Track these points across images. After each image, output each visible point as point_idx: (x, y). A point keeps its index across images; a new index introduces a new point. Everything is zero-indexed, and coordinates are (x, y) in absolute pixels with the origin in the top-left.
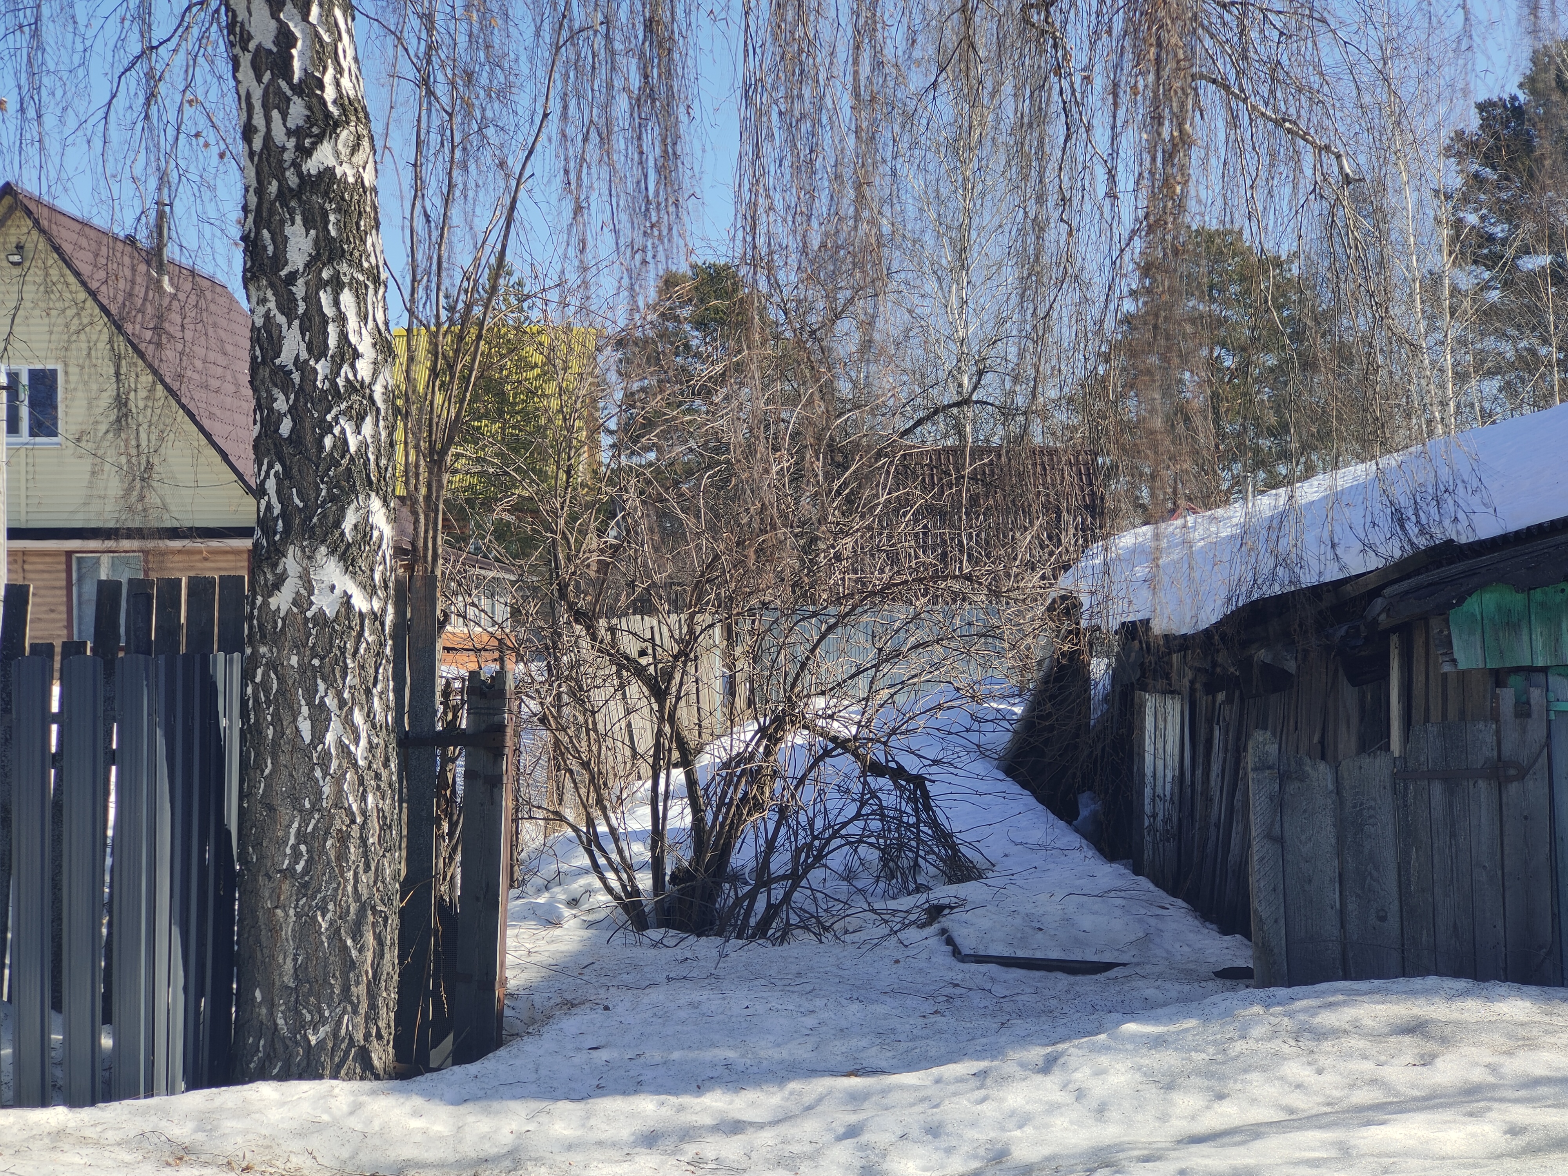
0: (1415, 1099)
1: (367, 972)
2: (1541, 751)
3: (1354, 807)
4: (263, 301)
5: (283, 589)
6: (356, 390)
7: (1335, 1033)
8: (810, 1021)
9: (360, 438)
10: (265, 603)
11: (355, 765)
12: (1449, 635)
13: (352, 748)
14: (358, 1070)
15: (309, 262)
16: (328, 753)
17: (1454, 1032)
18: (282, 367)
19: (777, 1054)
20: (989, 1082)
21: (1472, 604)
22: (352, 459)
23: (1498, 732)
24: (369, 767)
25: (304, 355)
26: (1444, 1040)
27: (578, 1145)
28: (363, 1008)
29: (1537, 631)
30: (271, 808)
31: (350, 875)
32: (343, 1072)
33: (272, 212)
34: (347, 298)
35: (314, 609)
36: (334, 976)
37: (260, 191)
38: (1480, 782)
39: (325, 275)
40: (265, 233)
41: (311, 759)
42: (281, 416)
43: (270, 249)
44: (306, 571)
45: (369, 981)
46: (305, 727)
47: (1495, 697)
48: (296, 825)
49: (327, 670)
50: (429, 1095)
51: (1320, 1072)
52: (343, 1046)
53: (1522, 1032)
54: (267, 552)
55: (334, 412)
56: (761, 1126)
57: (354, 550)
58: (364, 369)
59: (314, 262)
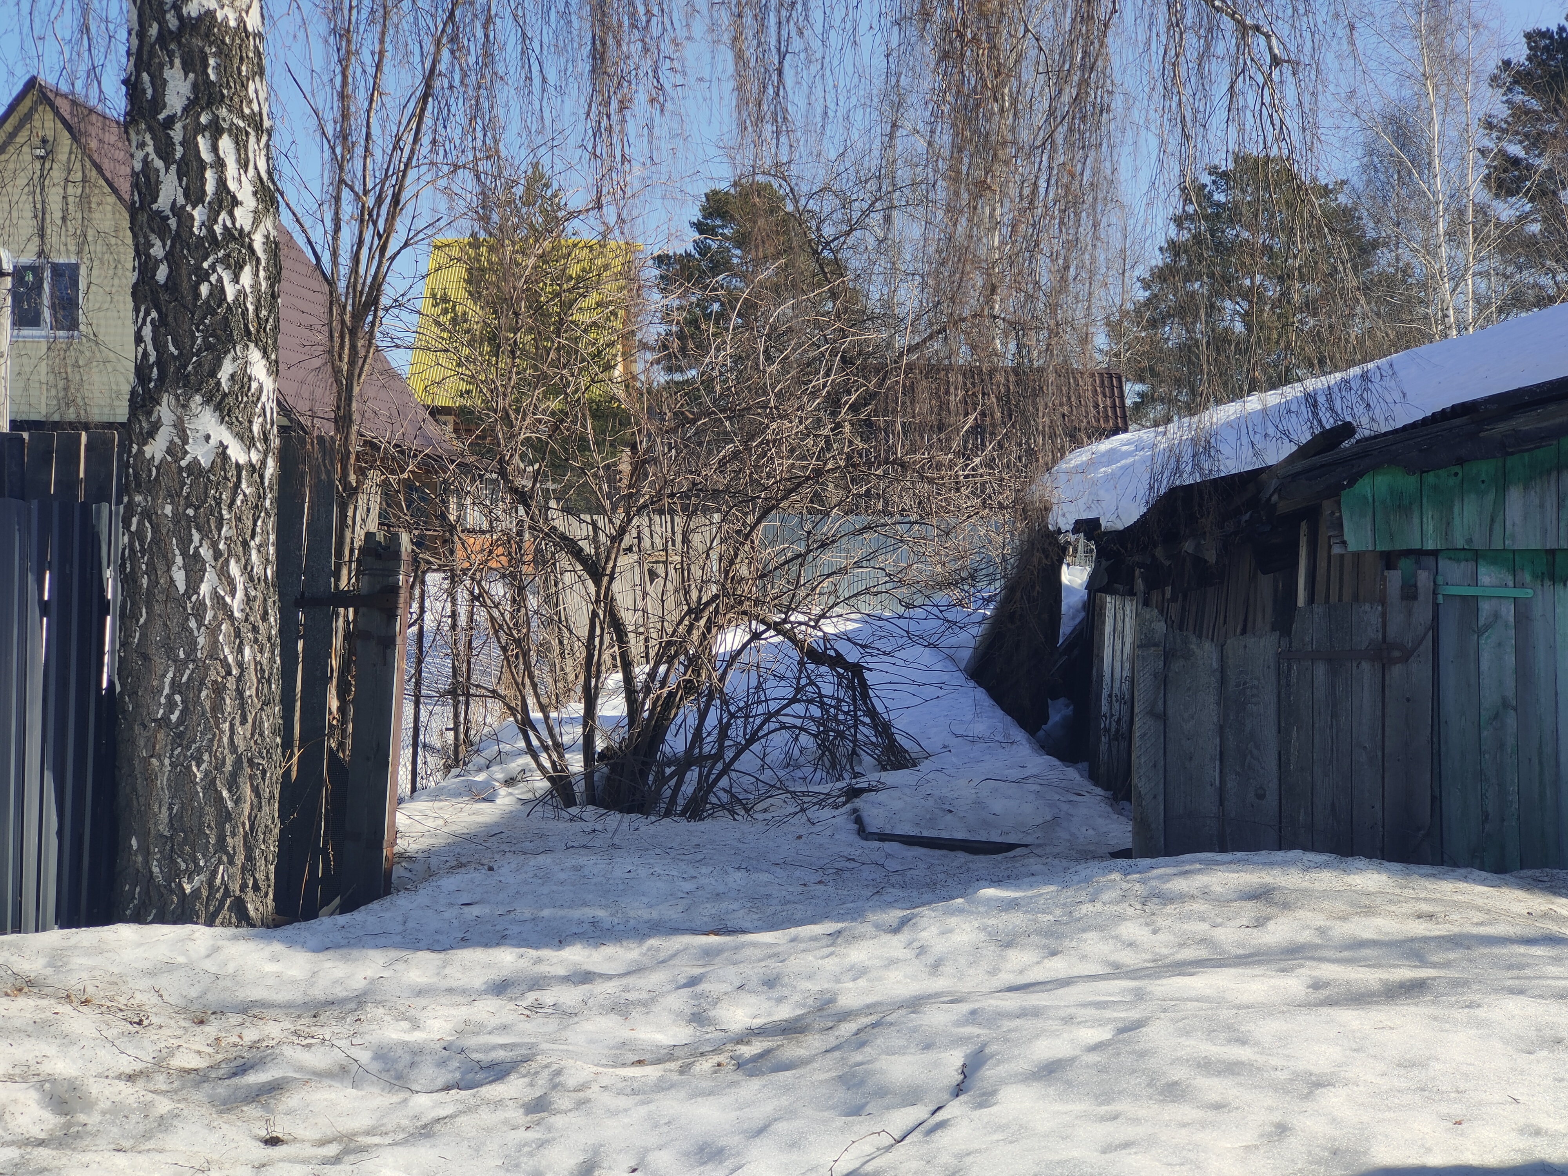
0: (1238, 957)
1: (243, 824)
2: (1425, 635)
3: (1238, 685)
4: (142, 145)
5: (157, 437)
6: (235, 239)
7: (1182, 897)
8: (689, 886)
9: (238, 287)
10: (141, 452)
11: (231, 617)
12: (1340, 517)
13: (228, 600)
14: (234, 920)
15: (187, 106)
16: (202, 603)
17: (1297, 899)
18: (159, 213)
19: (645, 914)
20: (839, 941)
21: (1365, 486)
22: (229, 308)
23: (1384, 614)
24: (246, 620)
25: (181, 201)
26: (1286, 906)
27: (427, 992)
28: (240, 859)
29: (1429, 514)
30: (146, 658)
31: (226, 726)
32: (217, 921)
33: (152, 54)
34: (226, 144)
35: (188, 458)
36: (209, 826)
37: (142, 35)
38: (1363, 663)
39: (204, 119)
40: (145, 76)
41: (185, 609)
42: (157, 262)
43: (149, 92)
44: (180, 420)
45: (246, 833)
46: (179, 577)
47: (1384, 579)
48: (170, 675)
49: (202, 520)
50: (291, 943)
51: (1155, 932)
52: (218, 896)
53: (1365, 901)
54: (143, 400)
55: (211, 260)
56: (610, 977)
57: (231, 400)
58: (243, 217)
59: (192, 107)
